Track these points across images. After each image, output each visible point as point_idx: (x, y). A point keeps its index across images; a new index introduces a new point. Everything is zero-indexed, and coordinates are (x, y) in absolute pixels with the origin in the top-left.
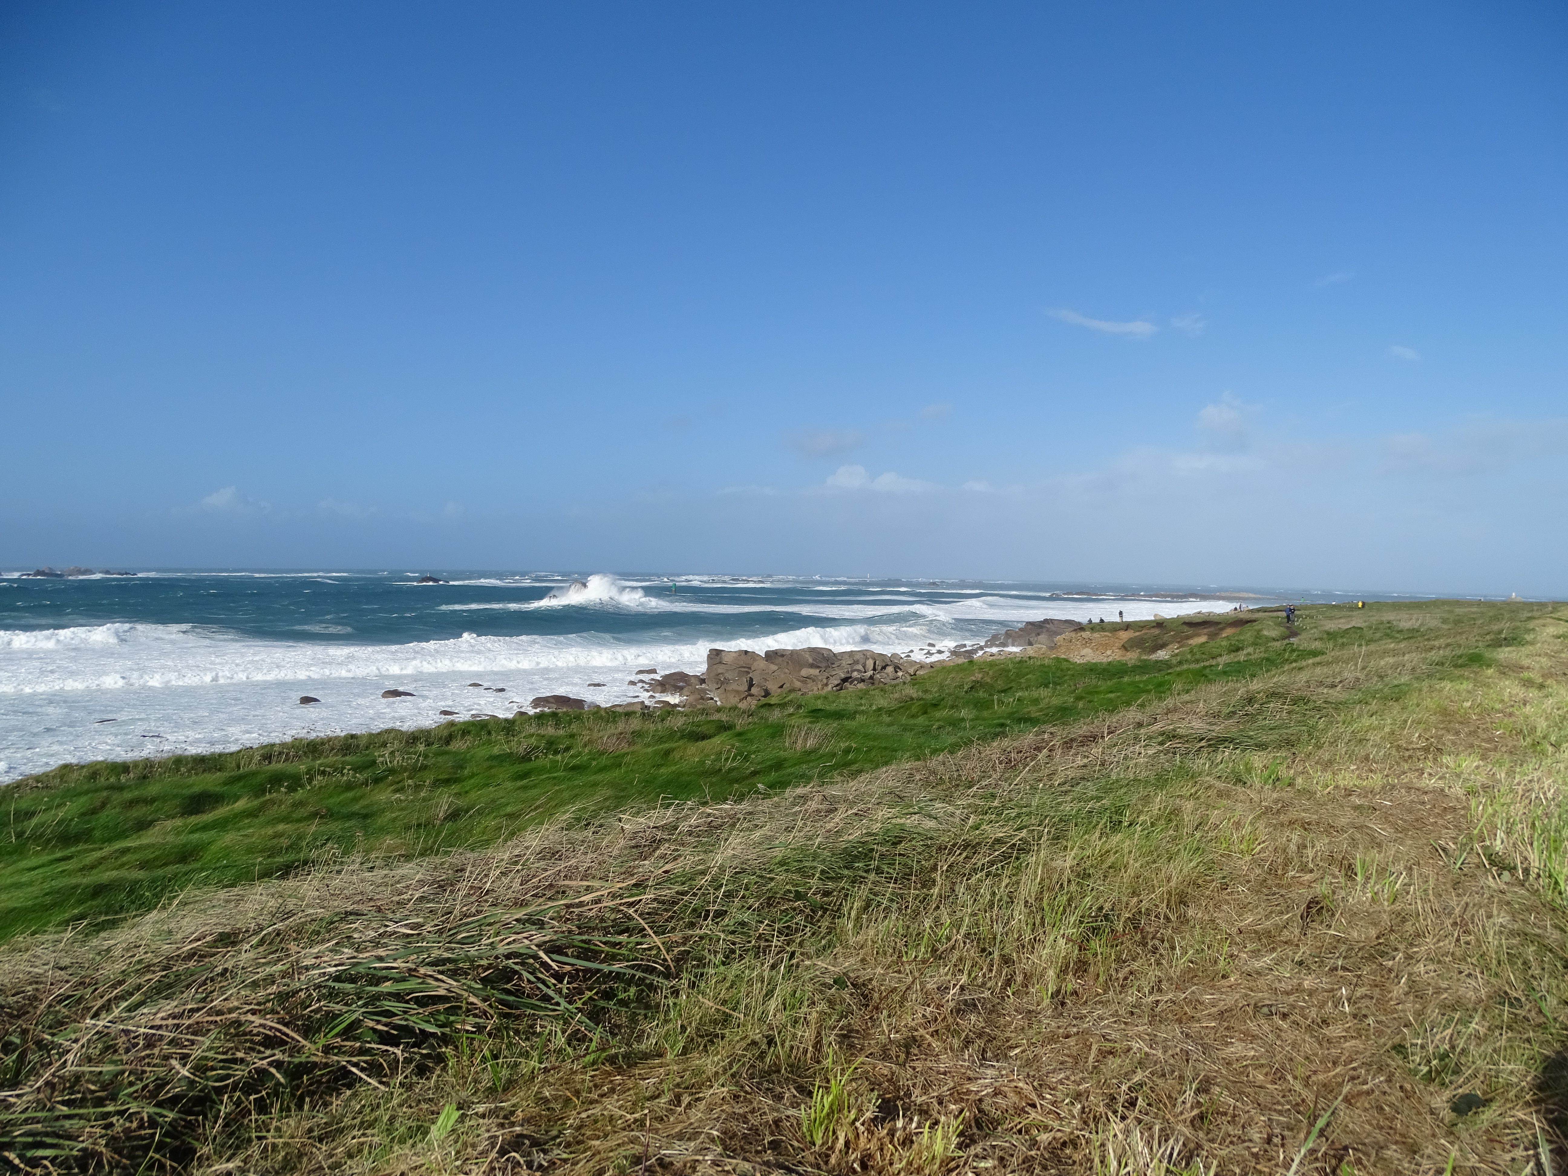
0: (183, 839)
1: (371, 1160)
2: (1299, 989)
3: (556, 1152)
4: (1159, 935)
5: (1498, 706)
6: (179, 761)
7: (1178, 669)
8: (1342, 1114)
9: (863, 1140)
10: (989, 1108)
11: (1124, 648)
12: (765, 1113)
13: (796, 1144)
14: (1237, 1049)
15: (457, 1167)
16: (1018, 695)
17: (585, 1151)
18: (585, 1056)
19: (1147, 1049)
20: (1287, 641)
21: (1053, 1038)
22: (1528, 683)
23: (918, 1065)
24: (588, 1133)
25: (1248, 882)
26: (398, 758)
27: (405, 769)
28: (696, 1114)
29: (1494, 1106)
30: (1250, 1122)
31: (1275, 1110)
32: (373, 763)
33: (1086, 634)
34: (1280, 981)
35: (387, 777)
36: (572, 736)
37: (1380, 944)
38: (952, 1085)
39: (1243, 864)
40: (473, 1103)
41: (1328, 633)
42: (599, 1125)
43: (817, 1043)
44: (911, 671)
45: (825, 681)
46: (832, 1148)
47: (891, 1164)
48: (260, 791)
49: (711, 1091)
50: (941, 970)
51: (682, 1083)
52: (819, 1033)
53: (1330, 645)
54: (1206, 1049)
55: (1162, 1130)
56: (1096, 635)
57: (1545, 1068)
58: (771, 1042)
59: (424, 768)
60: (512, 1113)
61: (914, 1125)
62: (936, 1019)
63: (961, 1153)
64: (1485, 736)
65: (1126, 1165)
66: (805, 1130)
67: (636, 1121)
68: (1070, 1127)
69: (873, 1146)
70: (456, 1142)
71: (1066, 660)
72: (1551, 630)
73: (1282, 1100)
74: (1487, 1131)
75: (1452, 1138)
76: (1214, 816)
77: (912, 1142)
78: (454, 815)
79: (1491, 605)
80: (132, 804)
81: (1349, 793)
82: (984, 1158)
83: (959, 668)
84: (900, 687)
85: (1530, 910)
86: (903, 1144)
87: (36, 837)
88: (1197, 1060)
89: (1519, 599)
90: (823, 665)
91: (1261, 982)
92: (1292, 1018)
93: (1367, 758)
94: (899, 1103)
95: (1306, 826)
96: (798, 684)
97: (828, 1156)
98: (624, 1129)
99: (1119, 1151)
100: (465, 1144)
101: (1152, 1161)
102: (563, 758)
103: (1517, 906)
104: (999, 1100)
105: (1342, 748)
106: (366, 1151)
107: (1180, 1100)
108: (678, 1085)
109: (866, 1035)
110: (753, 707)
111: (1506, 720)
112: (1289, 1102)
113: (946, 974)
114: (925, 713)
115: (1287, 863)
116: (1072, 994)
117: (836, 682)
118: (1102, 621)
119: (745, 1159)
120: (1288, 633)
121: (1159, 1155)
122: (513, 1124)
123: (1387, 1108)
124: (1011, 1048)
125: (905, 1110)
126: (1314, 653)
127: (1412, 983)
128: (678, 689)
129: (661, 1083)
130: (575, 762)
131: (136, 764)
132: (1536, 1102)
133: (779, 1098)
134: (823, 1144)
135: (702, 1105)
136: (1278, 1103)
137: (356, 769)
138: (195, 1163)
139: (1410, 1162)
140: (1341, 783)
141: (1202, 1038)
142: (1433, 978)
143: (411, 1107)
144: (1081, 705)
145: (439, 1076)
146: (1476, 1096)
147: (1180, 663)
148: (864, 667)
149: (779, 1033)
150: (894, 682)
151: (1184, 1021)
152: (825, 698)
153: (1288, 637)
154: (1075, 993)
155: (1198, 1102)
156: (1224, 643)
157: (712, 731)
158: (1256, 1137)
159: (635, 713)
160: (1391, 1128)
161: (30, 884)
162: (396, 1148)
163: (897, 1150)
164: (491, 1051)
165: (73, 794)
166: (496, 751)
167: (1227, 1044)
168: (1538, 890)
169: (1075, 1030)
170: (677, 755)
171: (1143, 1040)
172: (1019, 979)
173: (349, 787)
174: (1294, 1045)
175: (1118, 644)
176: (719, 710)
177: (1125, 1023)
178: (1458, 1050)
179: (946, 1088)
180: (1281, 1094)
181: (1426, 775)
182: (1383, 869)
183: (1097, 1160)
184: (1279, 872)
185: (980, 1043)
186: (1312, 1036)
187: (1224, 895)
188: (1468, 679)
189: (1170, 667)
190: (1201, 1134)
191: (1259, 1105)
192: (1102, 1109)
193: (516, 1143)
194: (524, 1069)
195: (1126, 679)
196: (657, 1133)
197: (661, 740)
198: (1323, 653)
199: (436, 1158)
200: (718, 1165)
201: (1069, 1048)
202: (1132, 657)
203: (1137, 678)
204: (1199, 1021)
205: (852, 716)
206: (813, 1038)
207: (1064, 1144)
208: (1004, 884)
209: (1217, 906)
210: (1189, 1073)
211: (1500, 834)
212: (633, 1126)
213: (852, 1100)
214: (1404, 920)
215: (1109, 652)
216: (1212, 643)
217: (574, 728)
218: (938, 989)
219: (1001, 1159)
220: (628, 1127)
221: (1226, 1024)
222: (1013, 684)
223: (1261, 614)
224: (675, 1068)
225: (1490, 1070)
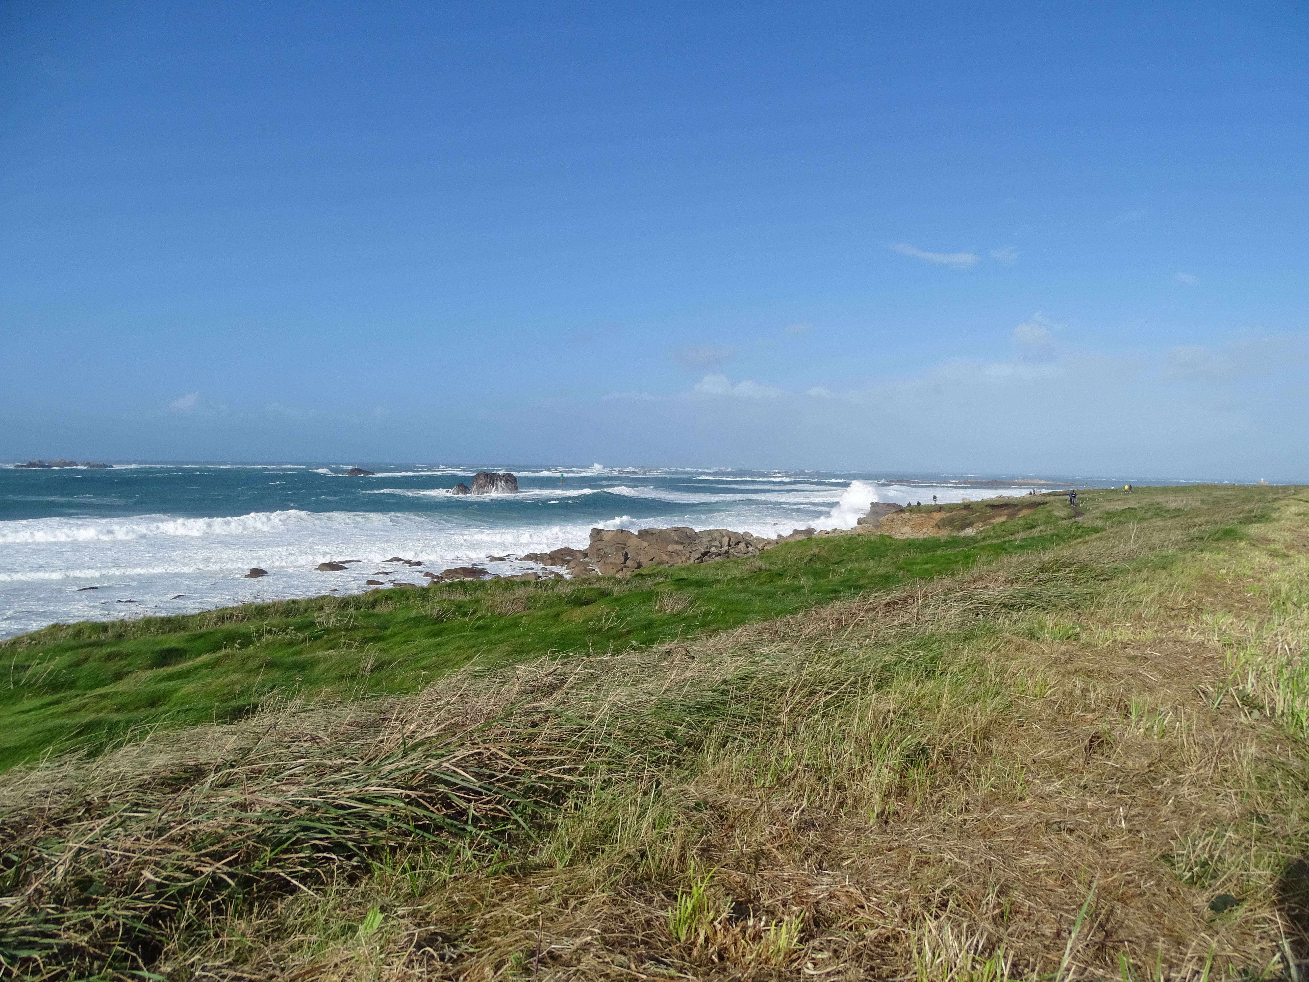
0: (152, 688)
1: (310, 954)
2: (1082, 808)
3: (464, 947)
4: (966, 765)
5: (1250, 573)
6: (149, 622)
7: (982, 544)
8: (1119, 912)
9: (720, 936)
10: (825, 909)
11: (938, 526)
12: (638, 914)
13: (664, 939)
14: (1031, 859)
15: (382, 959)
16: (850, 566)
17: (488, 946)
18: (488, 867)
19: (957, 860)
20: (1073, 520)
21: (878, 852)
22: (1274, 554)
23: (767, 874)
24: (491, 931)
25: (1041, 720)
26: (333, 620)
27: (339, 629)
28: (580, 915)
29: (1246, 905)
30: (1042, 920)
31: (1063, 909)
32: (312, 624)
33: (906, 515)
34: (1067, 803)
35: (323, 635)
36: (477, 601)
37: (1150, 771)
38: (794, 890)
39: (1037, 705)
40: (394, 906)
41: (1108, 513)
42: (500, 924)
43: (682, 855)
44: (760, 547)
45: (688, 555)
46: (694, 943)
47: (743, 956)
48: (217, 647)
49: (593, 896)
50: (785, 795)
51: (569, 889)
52: (683, 848)
53: (1109, 523)
54: (1005, 858)
55: (969, 927)
56: (914, 516)
57: (1288, 873)
58: (643, 855)
59: (355, 628)
60: (428, 914)
61: (762, 924)
62: (781, 836)
63: (802, 947)
64: (1238, 598)
65: (939, 955)
66: (671, 928)
67: (531, 921)
68: (893, 924)
69: (728, 941)
70: (380, 939)
71: (889, 537)
72: (1294, 509)
73: (1069, 901)
74: (1240, 926)
75: (1210, 932)
76: (1012, 665)
77: (761, 937)
78: (378, 667)
79: (1244, 488)
80: (110, 657)
81: (1125, 645)
82: (821, 950)
83: (800, 544)
84: (751, 560)
85: (1274, 742)
86: (754, 939)
87: (29, 686)
88: (998, 869)
89: (1267, 484)
90: (687, 541)
91: (1052, 804)
92: (1077, 833)
93: (1140, 617)
94: (750, 906)
95: (1089, 674)
96: (665, 558)
97: (691, 949)
98: (521, 928)
99: (934, 944)
100: (388, 941)
101: (961, 951)
102: (470, 620)
103: (1265, 739)
104: (834, 902)
105: (1119, 608)
106: (305, 947)
107: (984, 902)
108: (566, 891)
109: (722, 848)
110: (628, 577)
111: (1256, 584)
112: (1074, 903)
113: (789, 798)
114: (772, 581)
115: (1073, 703)
116: (894, 814)
117: (697, 556)
118: (919, 504)
119: (622, 953)
120: (1073, 513)
121: (966, 947)
122: (428, 923)
123: (1156, 907)
124: (844, 859)
125: (755, 911)
126: (1096, 530)
127: (1177, 804)
128: (564, 562)
129: (551, 890)
130: (480, 622)
131: (113, 624)
132: (1281, 901)
133: (650, 901)
134: (687, 939)
135: (585, 908)
136: (1066, 903)
137: (298, 629)
138: (163, 956)
139: (1175, 952)
140: (1119, 638)
141: (1002, 850)
142: (1195, 799)
143: (343, 910)
144: (901, 573)
145: (367, 884)
146: (1232, 896)
147: (984, 539)
148: (721, 543)
149: (650, 848)
150: (745, 556)
151: (987, 836)
152: (689, 569)
153: (1075, 516)
154: (896, 813)
155: (999, 903)
156: (1021, 522)
157: (594, 597)
158: (1048, 932)
159: (529, 582)
160: (1160, 923)
161: (25, 724)
162: (331, 943)
163: (748, 944)
164: (410, 863)
165: (60, 650)
166: (413, 614)
167: (1023, 855)
168: (1282, 726)
169: (897, 844)
170: (564, 617)
171: (954, 852)
172: (850, 802)
173: (291, 644)
174: (1079, 855)
175: (933, 523)
176: (599, 579)
177: (939, 838)
178: (1216, 858)
179: (789, 893)
180: (1068, 896)
181: (1189, 630)
182: (1153, 709)
183: (915, 952)
184: (1067, 712)
185: (818, 855)
186: (1095, 848)
187: (1020, 732)
188: (1224, 550)
189: (975, 542)
190: (1001, 930)
191: (1050, 905)
192: (919, 909)
193: (431, 940)
194: (436, 878)
195: (939, 552)
196: (548, 931)
197: (551, 605)
198: (1103, 530)
199: (364, 952)
200: (599, 958)
201: (892, 859)
202: (944, 534)
203: (949, 552)
204: (1000, 836)
205: (710, 584)
206: (678, 852)
207: (888, 938)
208: (837, 724)
209: (1015, 741)
210: (992, 880)
211: (1251, 678)
212: (528, 925)
213: (711, 903)
214: (1170, 752)
215: (925, 530)
216: (1011, 522)
217: (479, 594)
218: (783, 810)
219: (836, 951)
220: (524, 926)
221: (1022, 838)
222: (844, 557)
223: (1052, 498)
224: (563, 877)
225: (1242, 875)
